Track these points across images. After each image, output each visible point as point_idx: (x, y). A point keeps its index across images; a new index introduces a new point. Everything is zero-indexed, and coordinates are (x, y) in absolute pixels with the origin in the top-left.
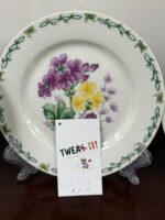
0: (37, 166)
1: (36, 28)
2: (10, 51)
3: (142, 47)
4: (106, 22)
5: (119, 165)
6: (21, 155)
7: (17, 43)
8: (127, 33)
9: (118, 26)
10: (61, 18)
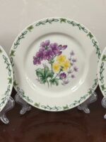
0: (33, 104)
1: (34, 26)
2: (19, 39)
3: (91, 36)
4: (72, 23)
5: (79, 102)
6: (24, 98)
7: (23, 34)
8: (83, 29)
9: (78, 25)
10: (47, 21)
